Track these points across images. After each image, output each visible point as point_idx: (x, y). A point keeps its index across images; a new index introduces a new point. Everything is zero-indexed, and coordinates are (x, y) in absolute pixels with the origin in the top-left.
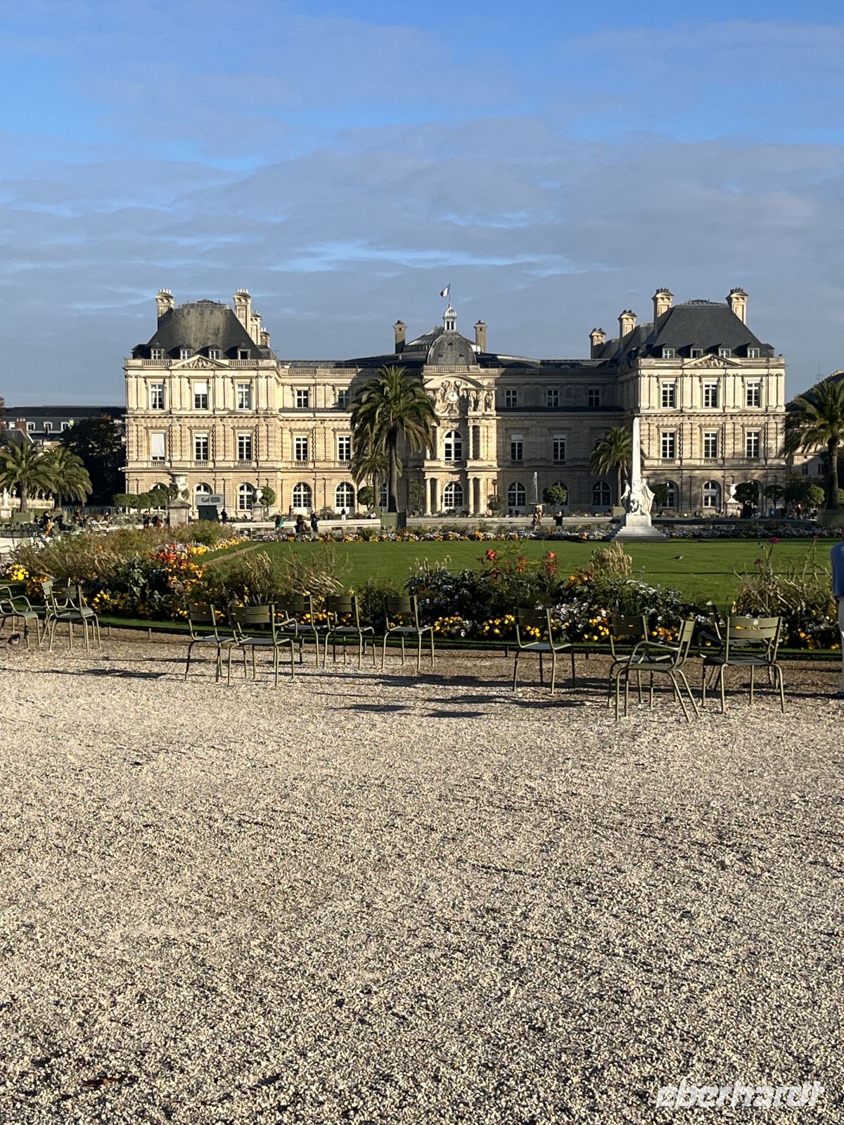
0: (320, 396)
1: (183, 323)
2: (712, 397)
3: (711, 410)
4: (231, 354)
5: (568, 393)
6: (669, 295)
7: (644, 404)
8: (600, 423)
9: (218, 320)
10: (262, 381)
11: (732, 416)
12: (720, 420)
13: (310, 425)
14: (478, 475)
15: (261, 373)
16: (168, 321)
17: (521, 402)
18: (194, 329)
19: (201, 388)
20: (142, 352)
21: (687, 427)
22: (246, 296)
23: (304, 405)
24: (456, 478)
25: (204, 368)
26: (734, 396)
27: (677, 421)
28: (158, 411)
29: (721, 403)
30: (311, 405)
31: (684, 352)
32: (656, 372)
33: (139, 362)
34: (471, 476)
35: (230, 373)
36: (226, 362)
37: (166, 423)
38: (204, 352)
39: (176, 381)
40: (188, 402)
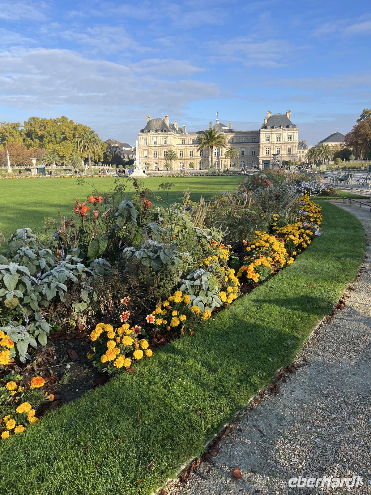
0: (187, 141)
1: (152, 124)
2: (279, 139)
3: (279, 142)
4: (162, 131)
5: (247, 139)
6: (270, 112)
7: (261, 141)
8: (251, 146)
9: (160, 123)
10: (169, 137)
11: (284, 143)
12: (281, 145)
13: (183, 148)
14: (222, 160)
15: (169, 135)
16: (149, 123)
17: (235, 141)
18: (154, 125)
19: (155, 139)
20: (142, 131)
21: (272, 146)
22: (167, 116)
23: (184, 143)
24: (217, 160)
25: (156, 135)
26: (285, 138)
27: (270, 145)
28: (146, 145)
29: (281, 140)
30: (185, 143)
31: (273, 127)
32: (265, 133)
33: (141, 134)
34: (220, 160)
35: (162, 136)
36: (161, 133)
37: (147, 148)
38: (156, 131)
39: (149, 138)
40: (153, 143)
